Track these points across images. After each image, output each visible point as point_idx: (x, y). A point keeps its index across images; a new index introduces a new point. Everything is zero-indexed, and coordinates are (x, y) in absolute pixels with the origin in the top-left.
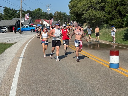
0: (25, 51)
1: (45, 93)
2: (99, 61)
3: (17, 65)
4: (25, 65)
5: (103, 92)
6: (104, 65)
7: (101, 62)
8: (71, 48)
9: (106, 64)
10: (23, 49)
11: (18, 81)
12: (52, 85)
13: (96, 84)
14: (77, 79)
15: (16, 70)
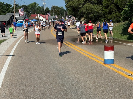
0: (16, 48)
1: (30, 91)
2: (92, 57)
3: (5, 62)
4: (14, 63)
5: (91, 89)
6: (97, 61)
7: (94, 58)
8: (65, 43)
9: (98, 60)
10: (15, 45)
11: (4, 80)
12: (39, 83)
13: (85, 82)
14: (66, 76)
15: (4, 68)
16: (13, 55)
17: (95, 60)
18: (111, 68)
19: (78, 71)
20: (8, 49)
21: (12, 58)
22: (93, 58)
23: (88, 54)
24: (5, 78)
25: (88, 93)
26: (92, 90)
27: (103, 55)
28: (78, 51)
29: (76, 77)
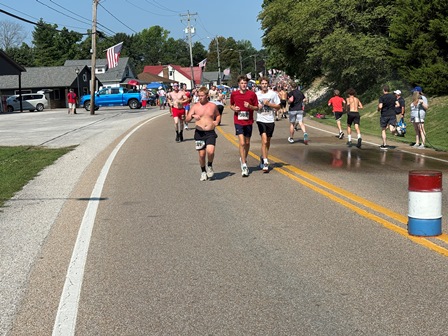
3: (79, 223)
4: (109, 225)
7: (374, 213)
10: (101, 168)
11: (85, 279)
13: (357, 293)
14: (289, 273)
15: (77, 240)
16: (101, 199)
17: (380, 220)
18: (439, 249)
19: (327, 257)
20: (81, 178)
21: (99, 207)
22: (370, 215)
23: (350, 201)
24: (89, 275)
25: (372, 332)
26: (385, 320)
27: (406, 203)
28: (316, 189)
29: (323, 277)
